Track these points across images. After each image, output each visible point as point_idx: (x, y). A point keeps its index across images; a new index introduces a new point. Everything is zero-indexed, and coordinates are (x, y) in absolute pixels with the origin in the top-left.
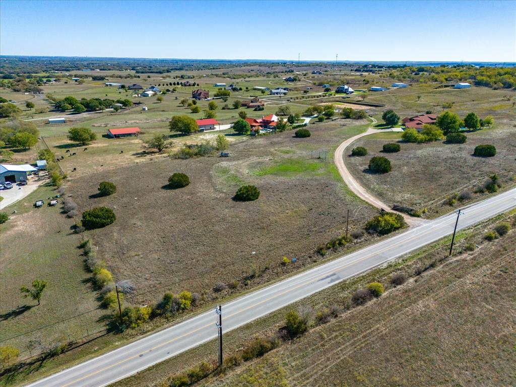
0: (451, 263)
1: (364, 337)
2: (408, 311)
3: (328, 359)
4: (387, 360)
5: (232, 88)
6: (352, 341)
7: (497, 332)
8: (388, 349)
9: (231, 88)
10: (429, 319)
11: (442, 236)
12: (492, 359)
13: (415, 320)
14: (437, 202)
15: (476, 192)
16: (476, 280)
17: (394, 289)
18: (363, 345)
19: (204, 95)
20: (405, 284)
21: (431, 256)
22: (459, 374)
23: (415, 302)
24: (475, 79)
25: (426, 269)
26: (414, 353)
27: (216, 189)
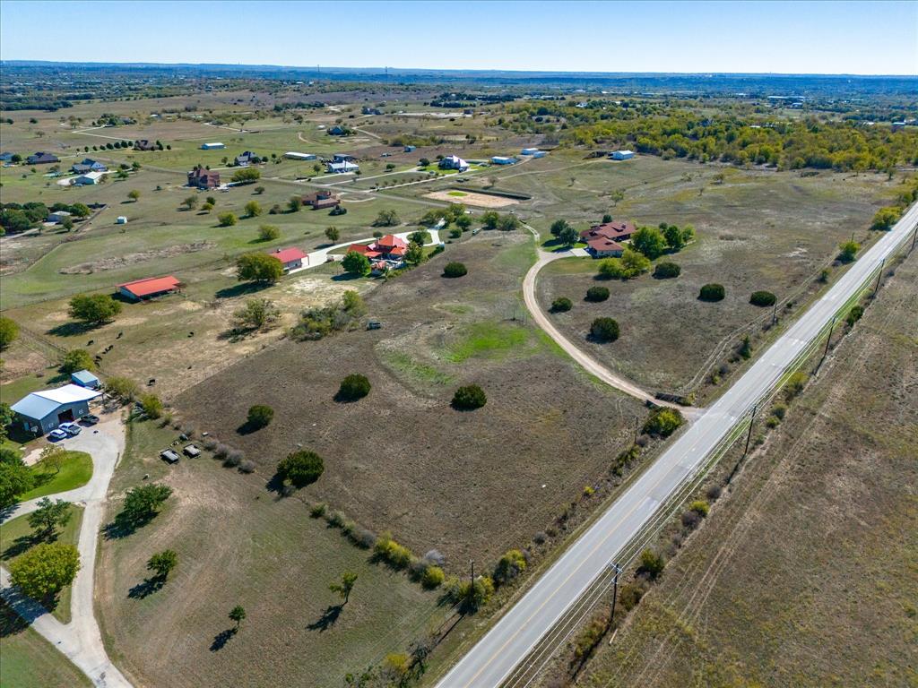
0: (750, 463)
1: (718, 562)
2: (740, 527)
3: (700, 592)
4: (750, 580)
5: (249, 159)
6: (709, 569)
7: (823, 532)
8: (744, 570)
9: (246, 158)
10: (763, 530)
11: (727, 430)
12: (830, 559)
13: (751, 535)
14: (697, 380)
15: (732, 362)
16: (781, 479)
17: (714, 504)
18: (721, 571)
19: (212, 181)
20: (722, 496)
21: (728, 457)
22: (812, 579)
23: (740, 514)
24: (635, 140)
25: (732, 475)
26: (768, 568)
27: (416, 393)
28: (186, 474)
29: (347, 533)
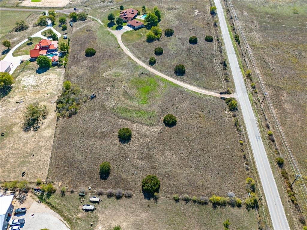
0: (264, 109)
14: (223, 82)
15: (225, 70)
16: (275, 112)
17: (271, 130)
20: (270, 126)
23: (279, 130)
25: (265, 116)
27: (148, 125)
28: (107, 212)
29: (195, 201)
